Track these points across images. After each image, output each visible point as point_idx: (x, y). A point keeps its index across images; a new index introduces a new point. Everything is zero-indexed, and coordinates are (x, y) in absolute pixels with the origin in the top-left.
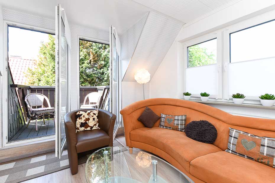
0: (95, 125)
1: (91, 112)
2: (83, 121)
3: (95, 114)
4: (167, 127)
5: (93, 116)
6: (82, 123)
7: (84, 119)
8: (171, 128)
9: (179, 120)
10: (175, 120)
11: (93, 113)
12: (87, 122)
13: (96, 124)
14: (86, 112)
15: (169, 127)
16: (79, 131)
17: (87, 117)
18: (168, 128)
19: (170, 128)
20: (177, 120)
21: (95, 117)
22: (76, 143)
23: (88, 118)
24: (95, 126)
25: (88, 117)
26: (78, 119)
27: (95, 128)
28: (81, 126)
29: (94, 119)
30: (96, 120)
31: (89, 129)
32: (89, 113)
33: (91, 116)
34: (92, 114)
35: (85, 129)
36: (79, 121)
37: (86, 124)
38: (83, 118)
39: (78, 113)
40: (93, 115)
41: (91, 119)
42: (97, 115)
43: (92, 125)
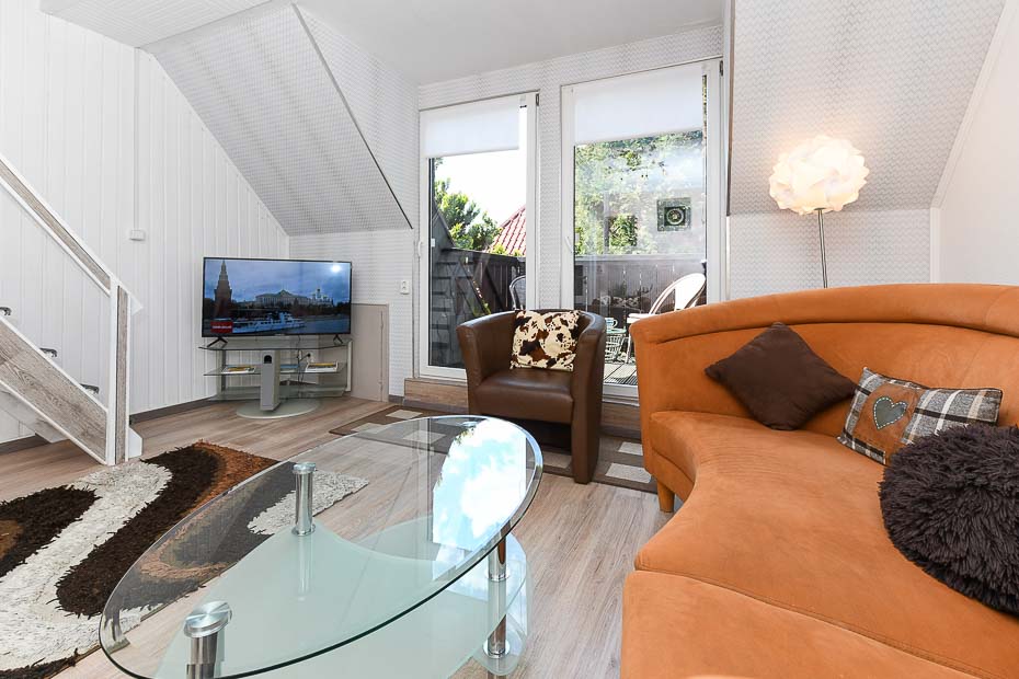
0: (563, 355)
1: (556, 316)
2: (530, 336)
3: (565, 323)
4: (864, 445)
5: (558, 328)
6: (526, 342)
7: (533, 331)
8: (880, 454)
9: (937, 415)
10: (917, 410)
11: (562, 320)
12: (541, 341)
13: (567, 354)
14: (542, 315)
15: (872, 450)
16: (517, 365)
17: (542, 326)
18: (868, 452)
19: (875, 456)
20: (926, 412)
21: (565, 331)
23: (546, 331)
24: (561, 360)
25: (545, 327)
26: (518, 329)
27: (563, 367)
28: (523, 351)
29: (560, 337)
30: (569, 340)
31: (543, 364)
32: (551, 318)
33: (555, 327)
34: (557, 321)
35: (533, 364)
36: (519, 337)
37: (537, 348)
38: (531, 328)
39: (521, 314)
40: (560, 324)
41: (553, 336)
42: (571, 326)
43: (554, 356)
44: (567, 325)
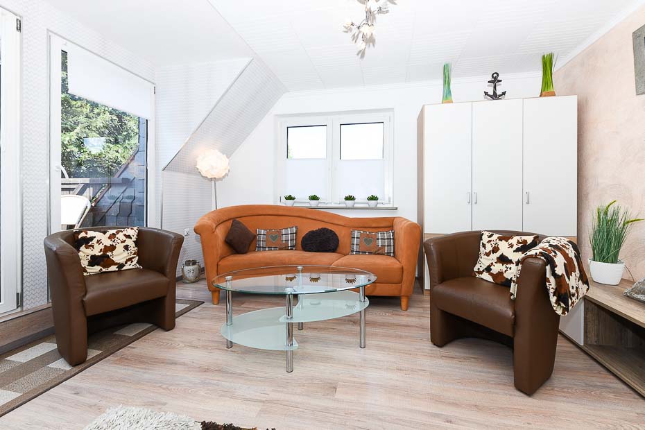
0: (130, 259)
1: (118, 233)
2: (97, 251)
3: (129, 237)
5: (123, 242)
6: (93, 257)
7: (99, 247)
11: (125, 235)
12: (109, 254)
13: (133, 258)
14: (105, 233)
17: (109, 243)
21: (130, 242)
22: (83, 294)
23: (112, 245)
24: (129, 263)
25: (111, 243)
26: (82, 248)
27: (131, 267)
28: (92, 264)
29: (126, 248)
30: (133, 248)
31: (113, 268)
32: (113, 234)
33: (120, 241)
34: (120, 236)
35: (104, 270)
36: (85, 254)
37: (105, 259)
38: (96, 245)
39: (82, 235)
40: (124, 238)
41: (120, 248)
42: (134, 238)
43: (123, 261)
44: (131, 238)
